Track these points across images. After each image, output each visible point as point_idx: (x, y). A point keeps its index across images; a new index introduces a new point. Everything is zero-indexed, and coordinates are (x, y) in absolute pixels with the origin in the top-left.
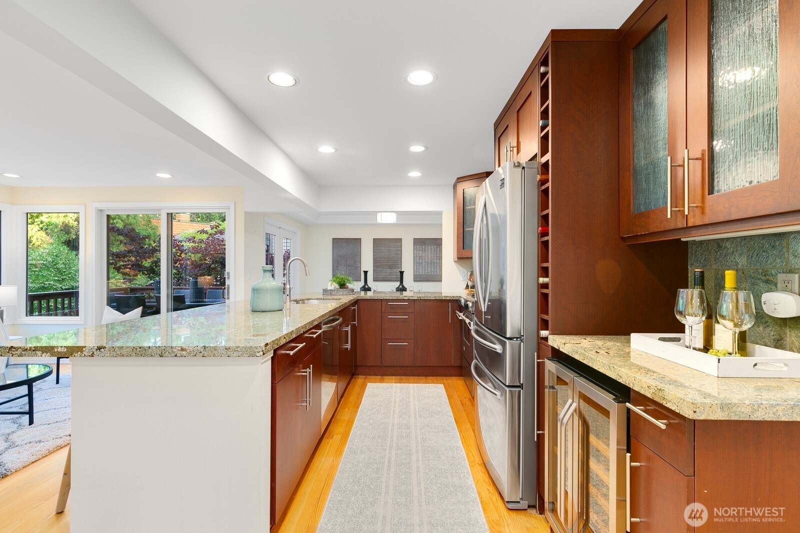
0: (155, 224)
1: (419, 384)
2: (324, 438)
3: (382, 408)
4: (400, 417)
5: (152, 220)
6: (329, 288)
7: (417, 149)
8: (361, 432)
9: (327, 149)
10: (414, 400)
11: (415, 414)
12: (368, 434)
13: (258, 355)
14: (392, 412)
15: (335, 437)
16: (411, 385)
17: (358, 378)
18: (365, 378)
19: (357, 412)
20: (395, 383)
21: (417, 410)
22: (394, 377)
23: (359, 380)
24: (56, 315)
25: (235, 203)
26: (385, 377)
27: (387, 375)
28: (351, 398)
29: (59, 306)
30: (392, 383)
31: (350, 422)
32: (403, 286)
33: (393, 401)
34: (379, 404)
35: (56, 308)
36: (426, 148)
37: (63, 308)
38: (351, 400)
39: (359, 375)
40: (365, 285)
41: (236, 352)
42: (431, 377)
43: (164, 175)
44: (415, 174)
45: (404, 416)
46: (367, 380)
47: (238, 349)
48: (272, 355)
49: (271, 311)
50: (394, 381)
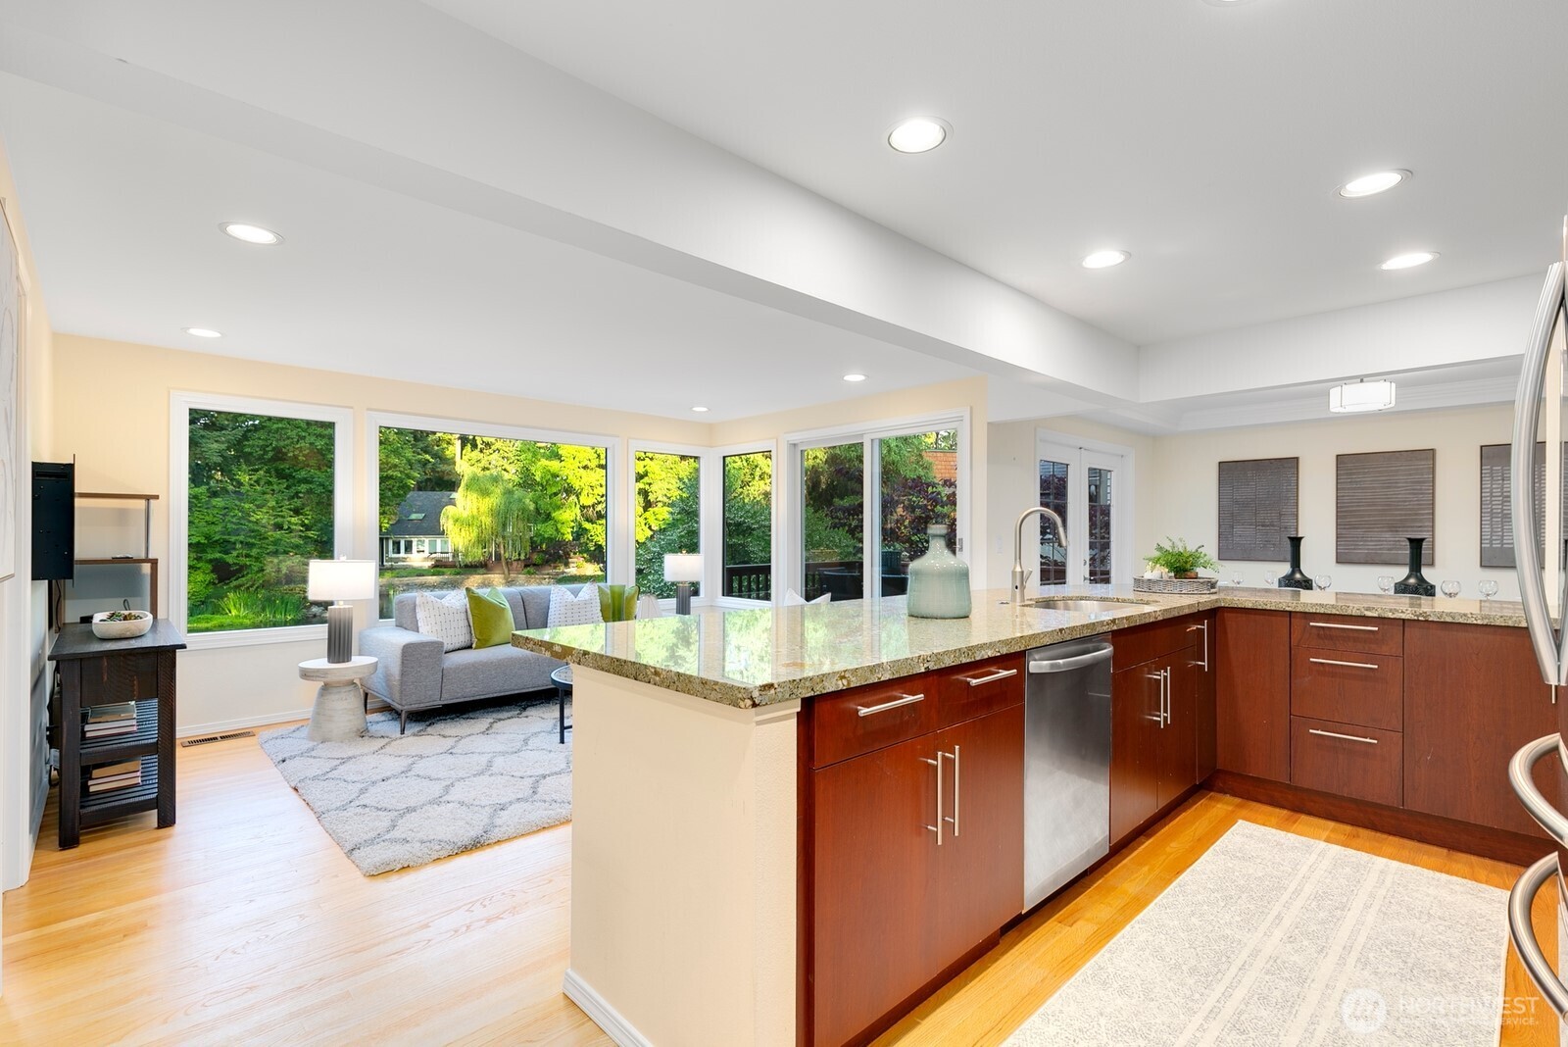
0: (928, 459)
1: (1410, 867)
2: (1053, 919)
3: (1244, 896)
4: (1291, 939)
5: (923, 453)
6: (1148, 575)
7: (1372, 183)
8: (1151, 938)
9: (1104, 258)
10: (1367, 907)
11: (1348, 949)
12: (1168, 950)
13: (742, 704)
14: (1270, 918)
15: (1080, 923)
16: (1380, 862)
17: (1218, 801)
18: (1239, 806)
19: (1170, 882)
20: (1328, 840)
21: (1362, 939)
22: (1331, 824)
23: (1219, 806)
24: (749, 597)
25: (971, 408)
26: (1303, 817)
27: (1310, 813)
28: (1173, 845)
29: (754, 586)
30: (1319, 839)
31: (1139, 903)
32: (1422, 580)
33: (1292, 887)
34: (1242, 882)
35: (750, 589)
36: (1408, 172)
37: (758, 589)
38: (1168, 849)
39: (1226, 793)
40: (1293, 572)
41: (714, 692)
42: (1474, 859)
43: (855, 378)
44: (1408, 260)
45: (1306, 943)
46: (1244, 812)
47: (716, 687)
48: (799, 710)
49: (927, 618)
50: (1325, 834)
